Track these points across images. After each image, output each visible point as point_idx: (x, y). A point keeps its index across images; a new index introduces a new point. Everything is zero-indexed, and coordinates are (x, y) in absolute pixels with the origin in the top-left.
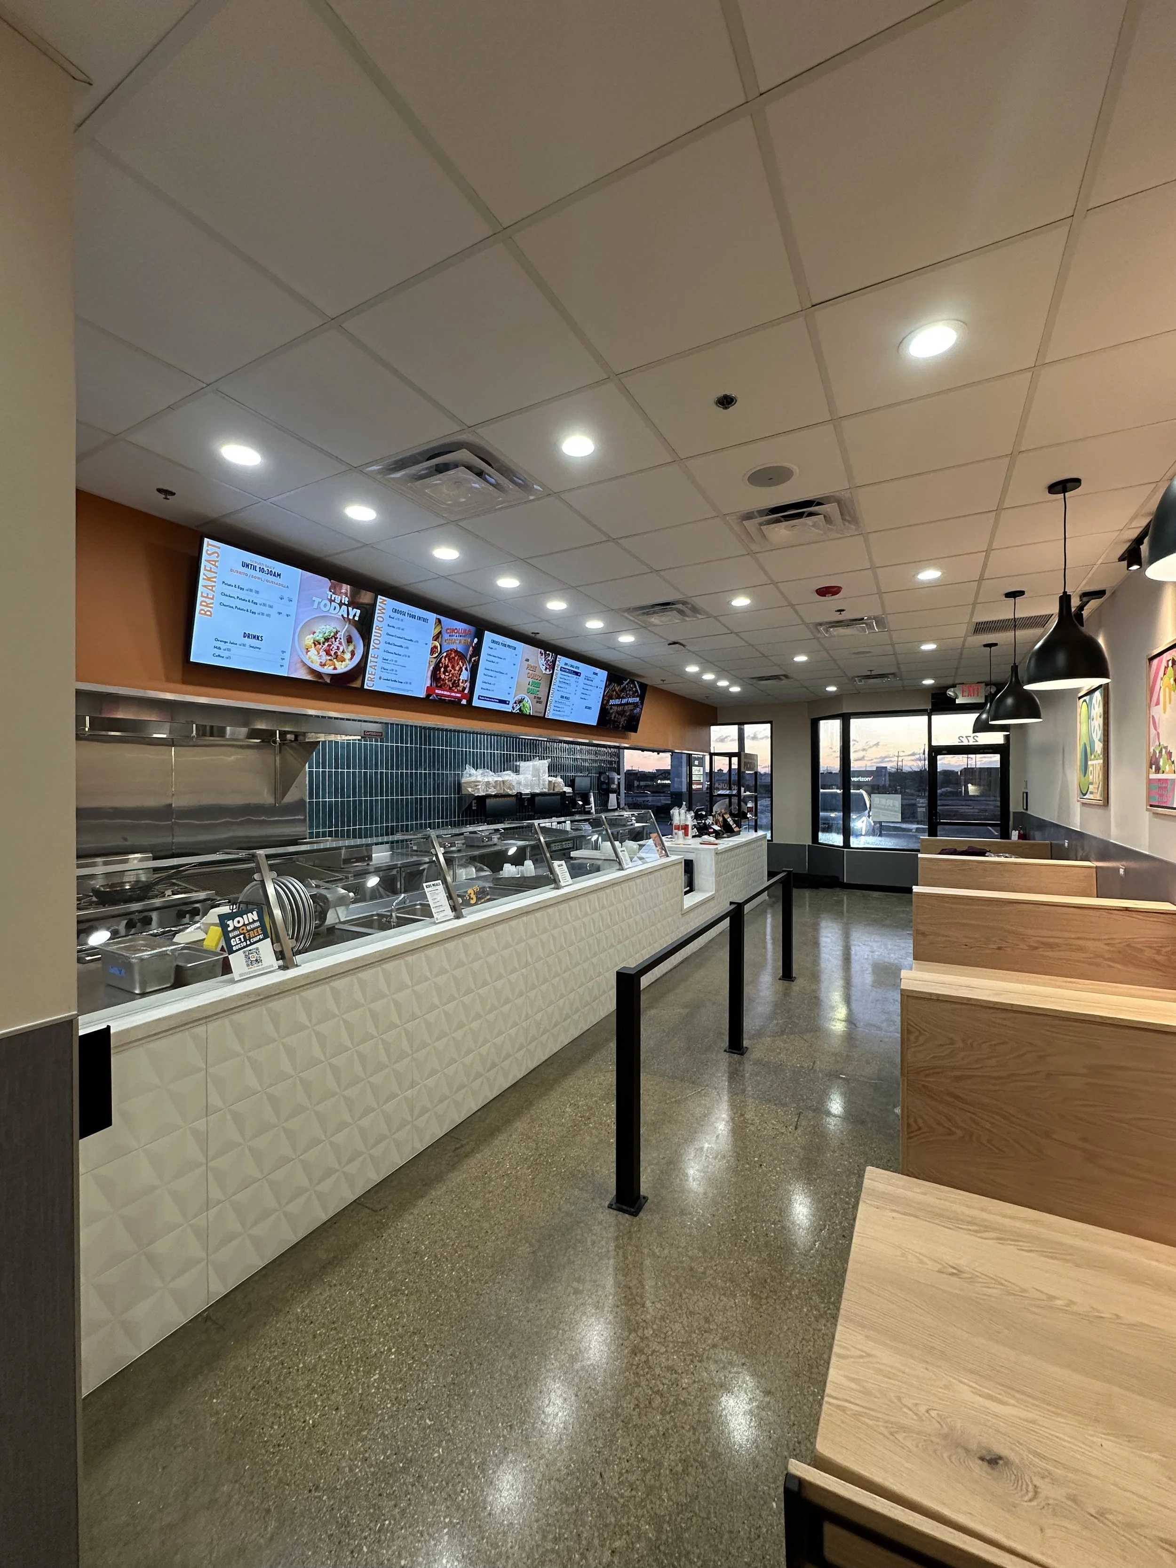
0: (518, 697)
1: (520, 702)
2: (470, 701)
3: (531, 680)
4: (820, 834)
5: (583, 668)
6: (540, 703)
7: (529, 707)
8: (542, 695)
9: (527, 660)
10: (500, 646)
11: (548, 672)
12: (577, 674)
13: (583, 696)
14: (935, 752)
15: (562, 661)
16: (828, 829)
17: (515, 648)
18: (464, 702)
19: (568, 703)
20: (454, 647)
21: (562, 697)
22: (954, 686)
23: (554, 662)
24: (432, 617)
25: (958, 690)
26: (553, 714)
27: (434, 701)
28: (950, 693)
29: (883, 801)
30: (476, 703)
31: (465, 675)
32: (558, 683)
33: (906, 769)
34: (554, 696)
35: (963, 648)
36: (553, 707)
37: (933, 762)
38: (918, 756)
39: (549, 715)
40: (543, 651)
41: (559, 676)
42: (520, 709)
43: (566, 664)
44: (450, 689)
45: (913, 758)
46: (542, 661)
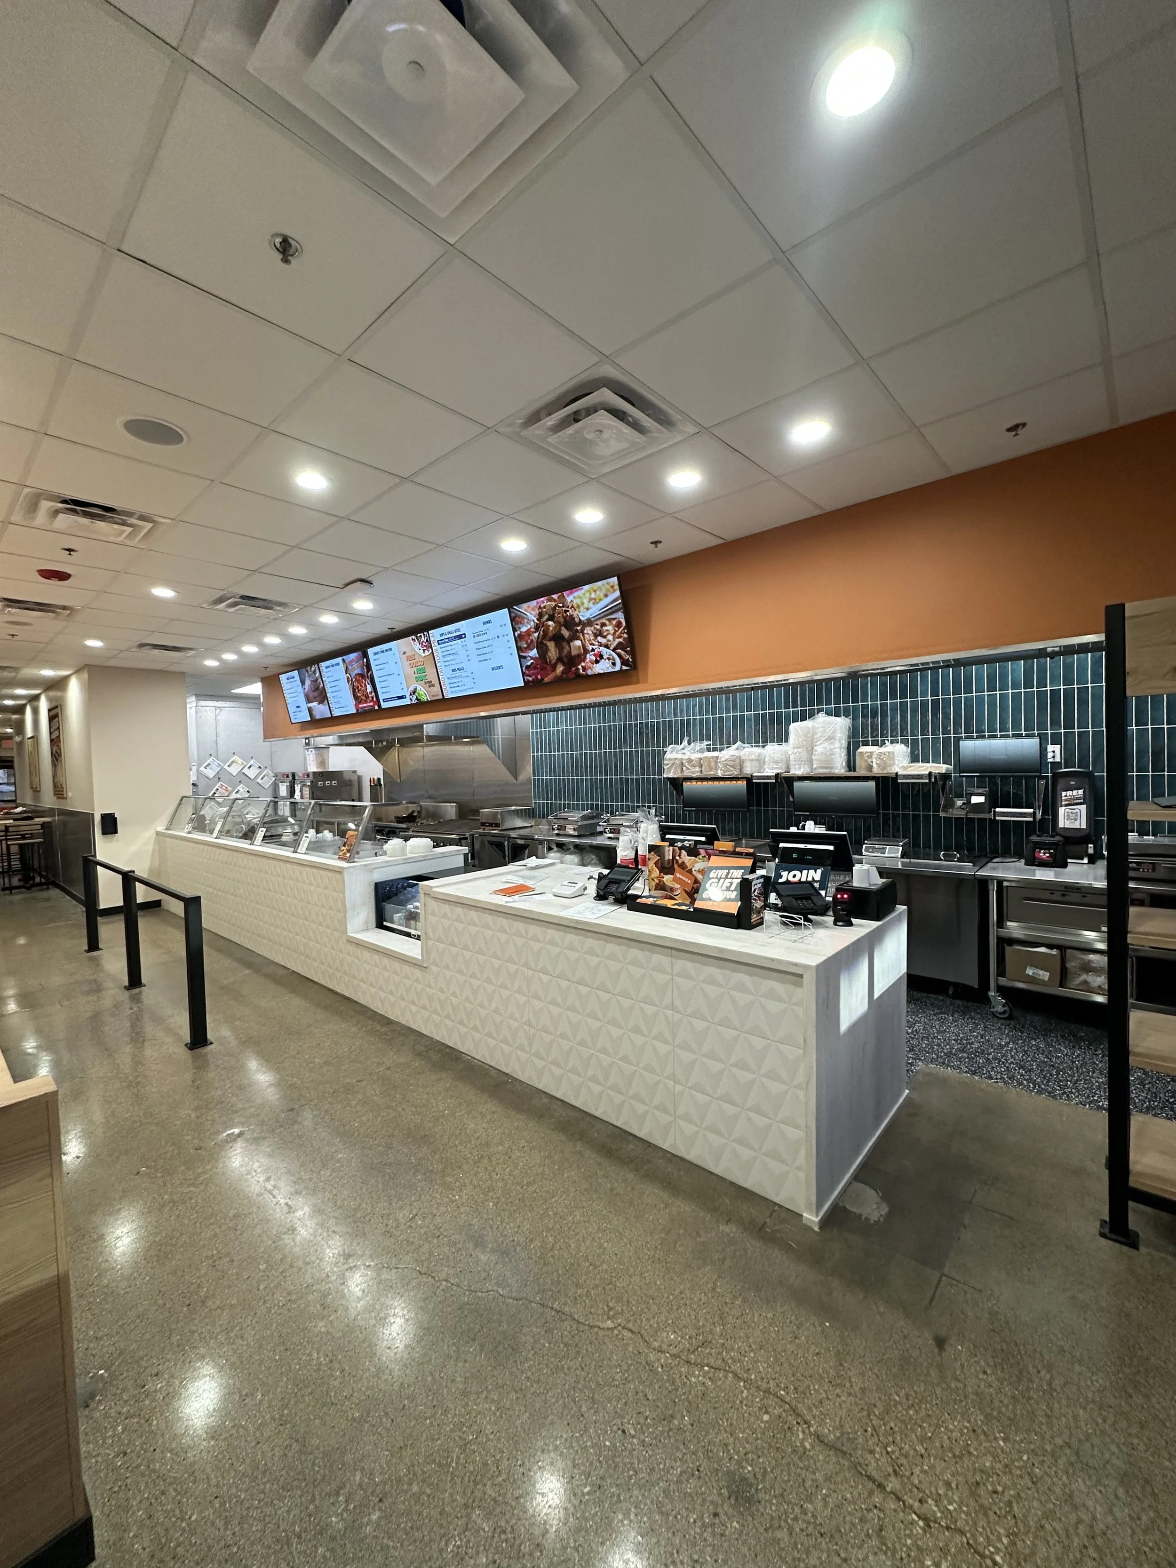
0: (411, 689)
1: (414, 693)
2: (379, 706)
3: (415, 669)
5: (462, 626)
6: (433, 685)
7: (425, 694)
8: (432, 676)
9: (404, 653)
10: (381, 654)
11: (427, 653)
12: (460, 637)
13: (482, 658)
15: (435, 634)
17: (391, 649)
18: (376, 707)
19: (464, 674)
20: (356, 672)
21: (454, 670)
23: (428, 641)
24: (339, 660)
26: (452, 692)
27: (361, 713)
30: (384, 705)
31: (369, 688)
32: (442, 659)
34: (445, 674)
36: (447, 685)
39: (449, 695)
40: (414, 637)
41: (440, 651)
42: (417, 699)
43: (442, 635)
44: (366, 702)
46: (417, 646)
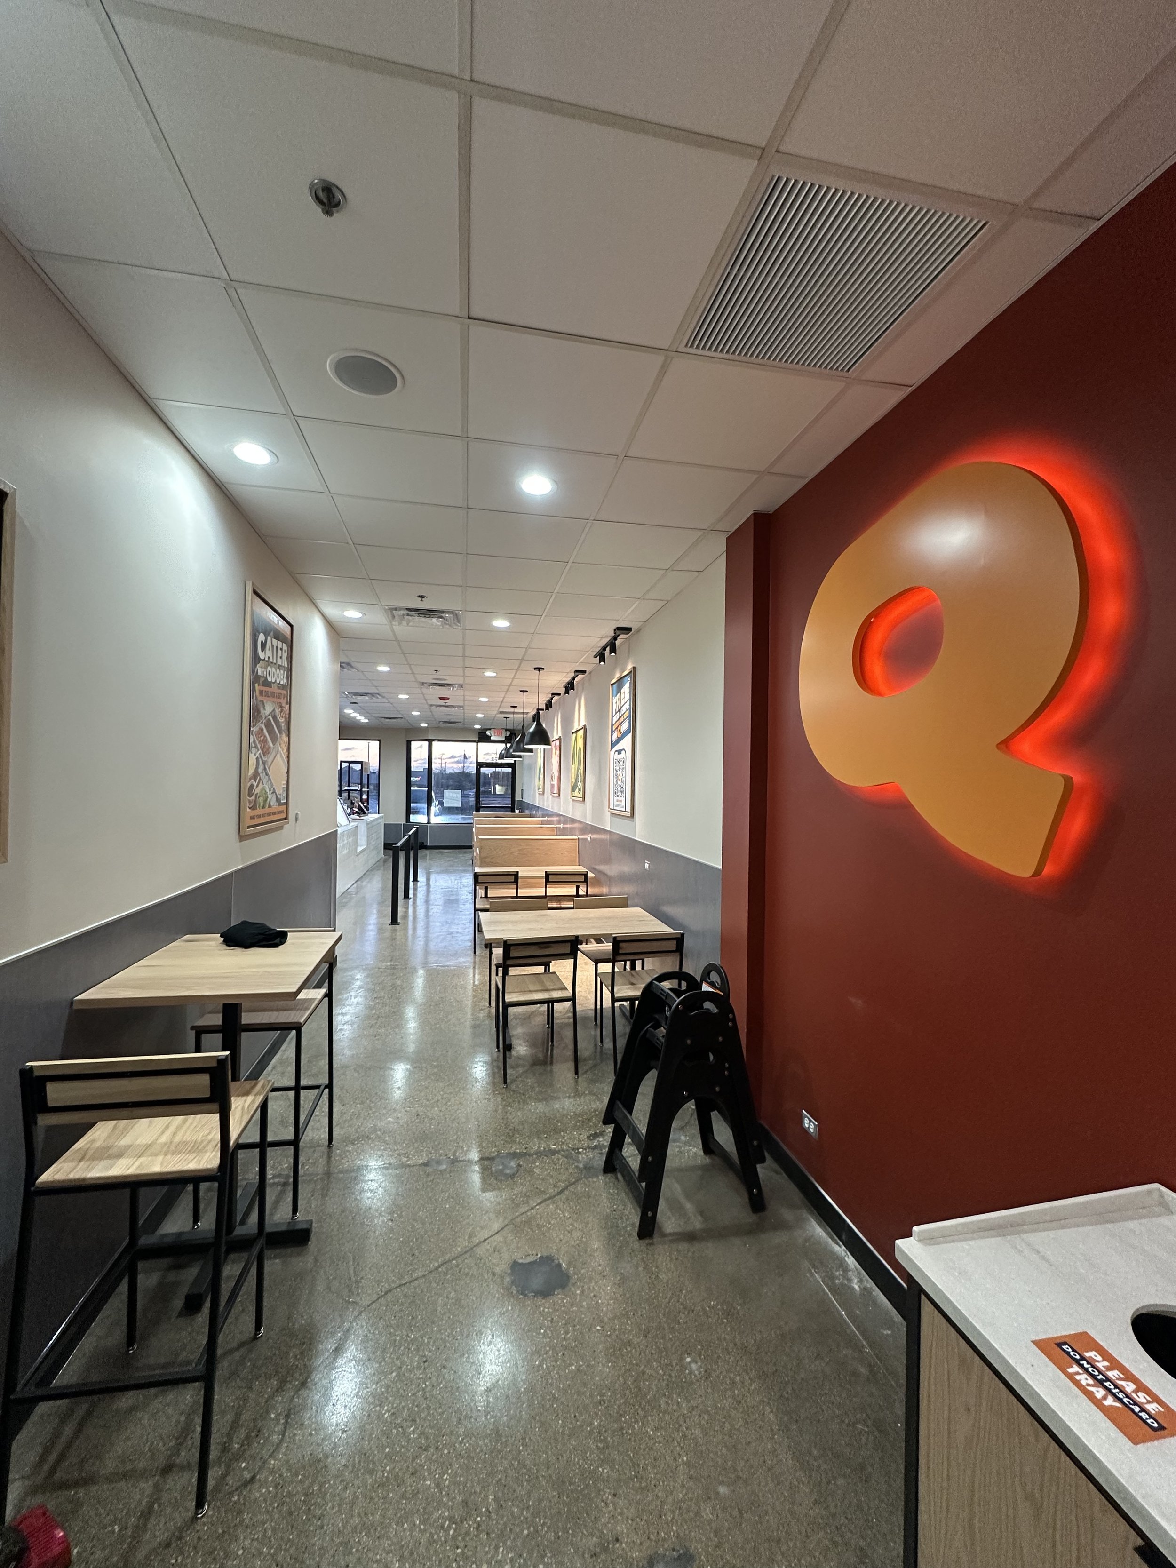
4: (411, 816)
14: (480, 765)
16: (417, 812)
22: (490, 729)
25: (492, 732)
28: (488, 733)
29: (451, 795)
33: (448, 771)
35: (495, 717)
37: (478, 770)
38: (456, 759)
45: (453, 760)
